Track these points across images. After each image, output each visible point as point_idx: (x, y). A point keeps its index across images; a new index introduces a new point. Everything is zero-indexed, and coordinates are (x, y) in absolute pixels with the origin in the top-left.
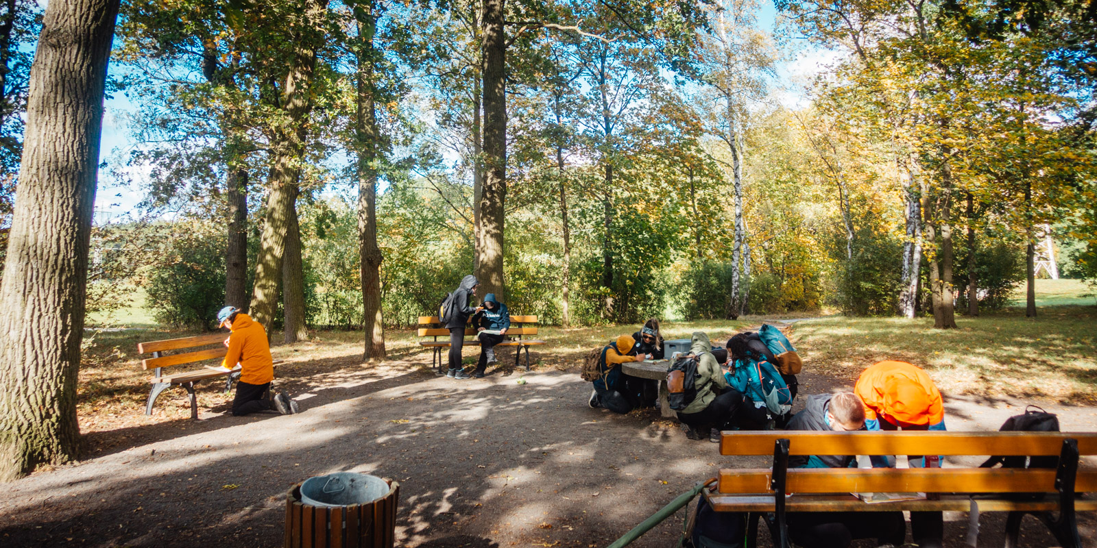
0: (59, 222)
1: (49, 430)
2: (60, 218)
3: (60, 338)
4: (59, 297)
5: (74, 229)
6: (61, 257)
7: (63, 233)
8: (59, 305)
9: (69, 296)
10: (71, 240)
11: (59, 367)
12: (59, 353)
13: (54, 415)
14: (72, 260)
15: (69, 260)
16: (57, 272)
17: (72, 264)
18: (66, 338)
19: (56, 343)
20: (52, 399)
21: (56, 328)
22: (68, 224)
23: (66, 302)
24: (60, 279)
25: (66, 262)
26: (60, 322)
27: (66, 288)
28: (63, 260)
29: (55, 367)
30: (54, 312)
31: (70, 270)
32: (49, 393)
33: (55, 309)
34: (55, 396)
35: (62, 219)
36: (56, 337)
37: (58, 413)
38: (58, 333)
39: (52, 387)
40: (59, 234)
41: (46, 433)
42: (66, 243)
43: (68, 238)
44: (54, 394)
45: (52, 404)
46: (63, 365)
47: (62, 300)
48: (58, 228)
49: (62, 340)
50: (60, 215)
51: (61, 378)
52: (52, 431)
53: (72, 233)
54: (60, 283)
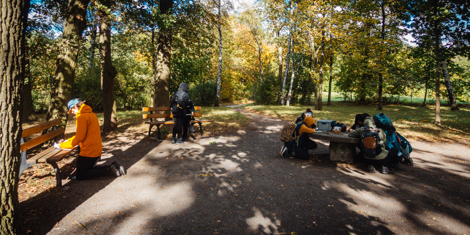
0: (8, 18)
1: (7, 228)
2: (9, 15)
3: (11, 134)
4: (11, 94)
5: (20, 27)
6: (11, 54)
7: (12, 30)
8: (10, 102)
9: (18, 93)
10: (19, 38)
11: (11, 164)
12: (11, 149)
13: (9, 211)
14: (20, 58)
15: (17, 59)
16: (8, 69)
17: (20, 62)
18: (16, 135)
19: (8, 140)
20: (7, 196)
21: (8, 125)
22: (16, 21)
23: (16, 100)
24: (11, 76)
25: (15, 60)
26: (12, 119)
27: (15, 86)
28: (13, 57)
29: (7, 164)
30: (7, 109)
31: (18, 68)
32: (4, 190)
33: (7, 106)
34: (10, 192)
35: (11, 16)
36: (8, 134)
37: (12, 208)
38: (10, 130)
39: (6, 184)
40: (9, 30)
41: (5, 229)
42: (15, 41)
43: (17, 36)
44: (8, 190)
45: (7, 200)
46: (14, 161)
47: (13, 97)
48: (7, 23)
49: (13, 136)
50: (9, 11)
51: (13, 174)
52: (10, 227)
53: (19, 32)
54: (11, 81)
